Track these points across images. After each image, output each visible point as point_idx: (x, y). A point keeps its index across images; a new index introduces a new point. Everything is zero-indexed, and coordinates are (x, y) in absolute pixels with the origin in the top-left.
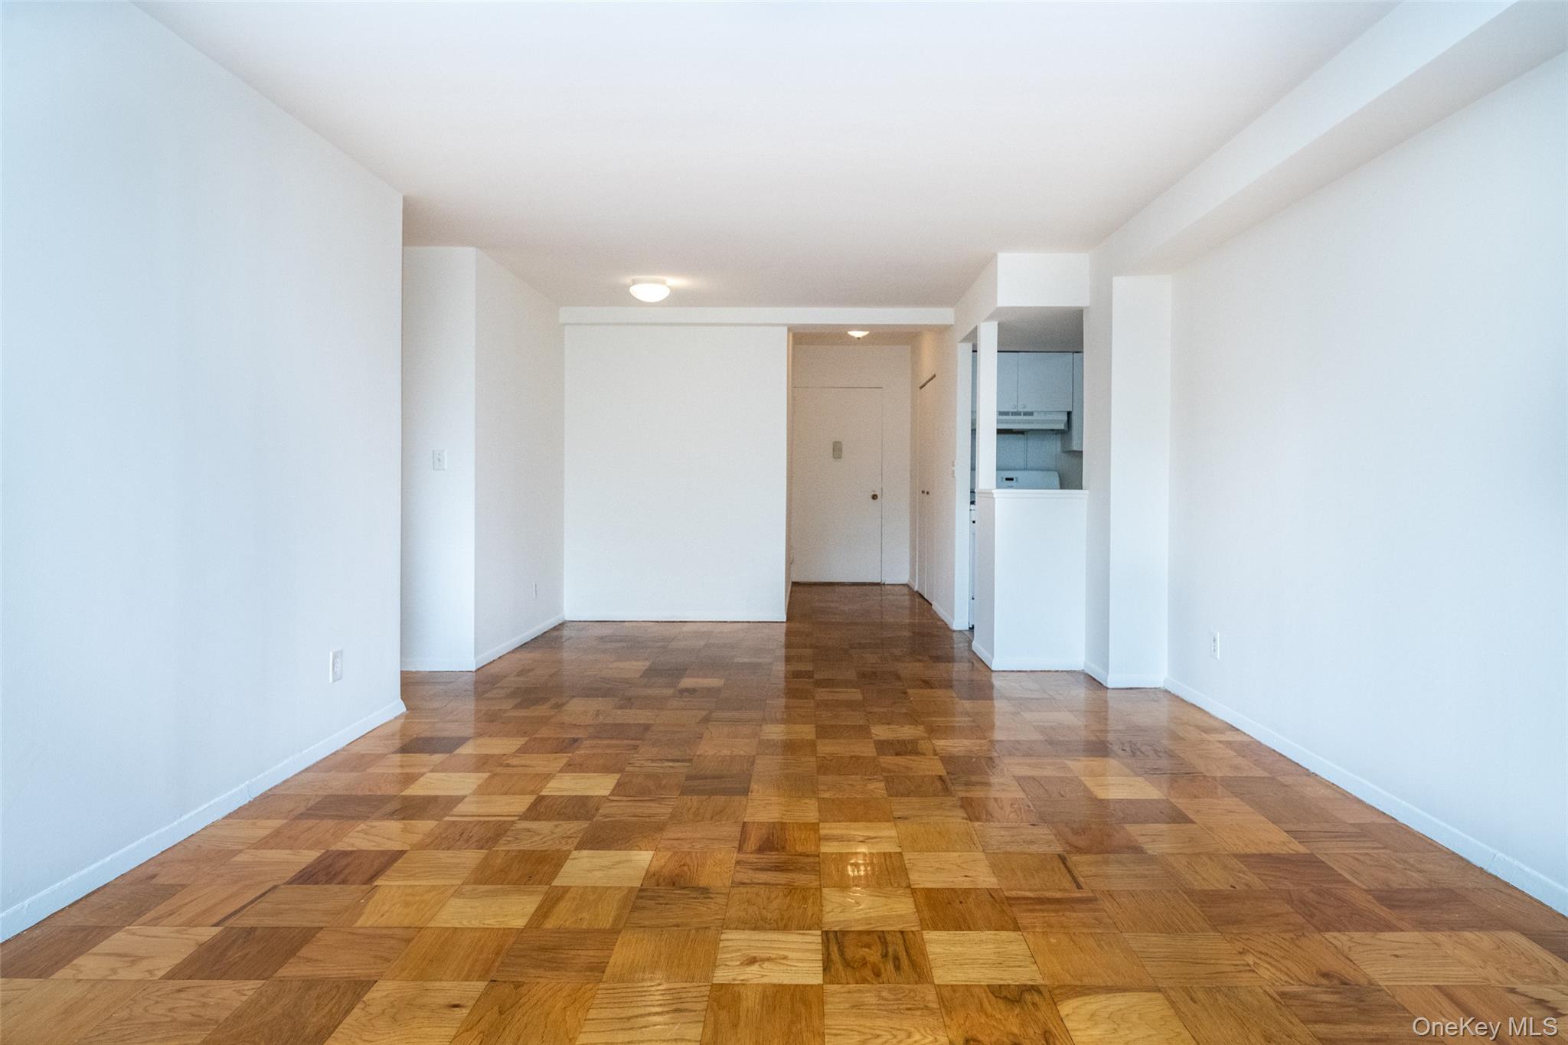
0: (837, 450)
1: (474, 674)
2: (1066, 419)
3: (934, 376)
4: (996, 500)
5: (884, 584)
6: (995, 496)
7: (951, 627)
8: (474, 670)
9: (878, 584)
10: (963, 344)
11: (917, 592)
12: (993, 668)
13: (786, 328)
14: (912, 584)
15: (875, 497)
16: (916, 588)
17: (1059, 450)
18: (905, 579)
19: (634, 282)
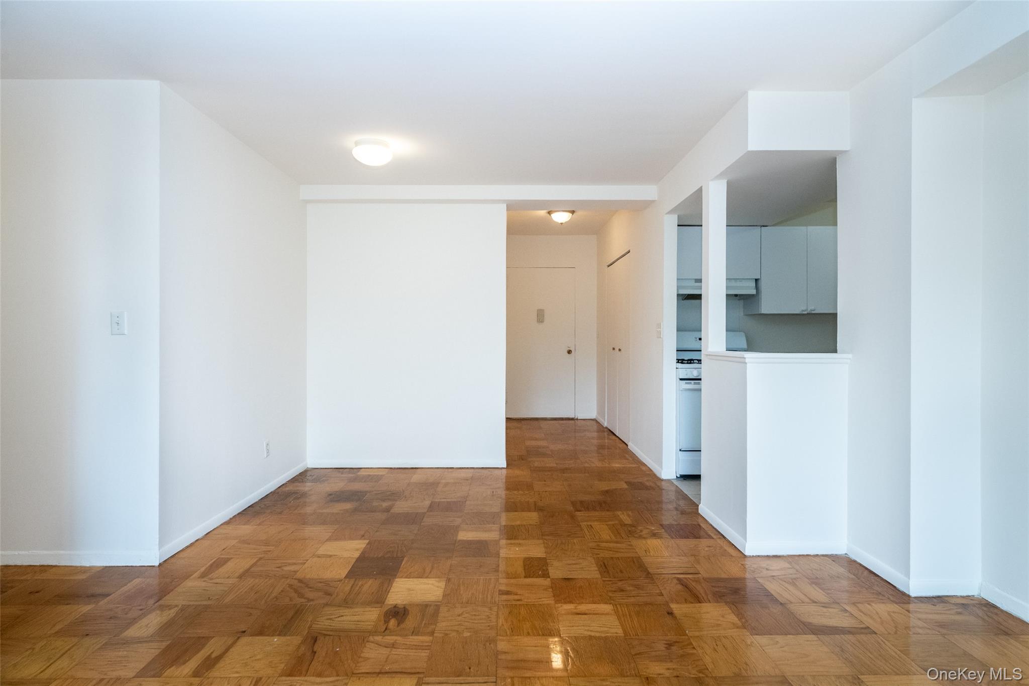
0: (540, 316)
1: (158, 568)
2: (755, 285)
3: (629, 252)
4: (748, 365)
5: (577, 419)
6: (747, 360)
7: (658, 475)
8: (157, 564)
9: (572, 419)
10: (668, 215)
11: (606, 428)
12: (747, 553)
13: (505, 206)
14: (600, 420)
15: (569, 352)
16: (605, 425)
17: (742, 314)
18: (593, 414)
19: (357, 144)
